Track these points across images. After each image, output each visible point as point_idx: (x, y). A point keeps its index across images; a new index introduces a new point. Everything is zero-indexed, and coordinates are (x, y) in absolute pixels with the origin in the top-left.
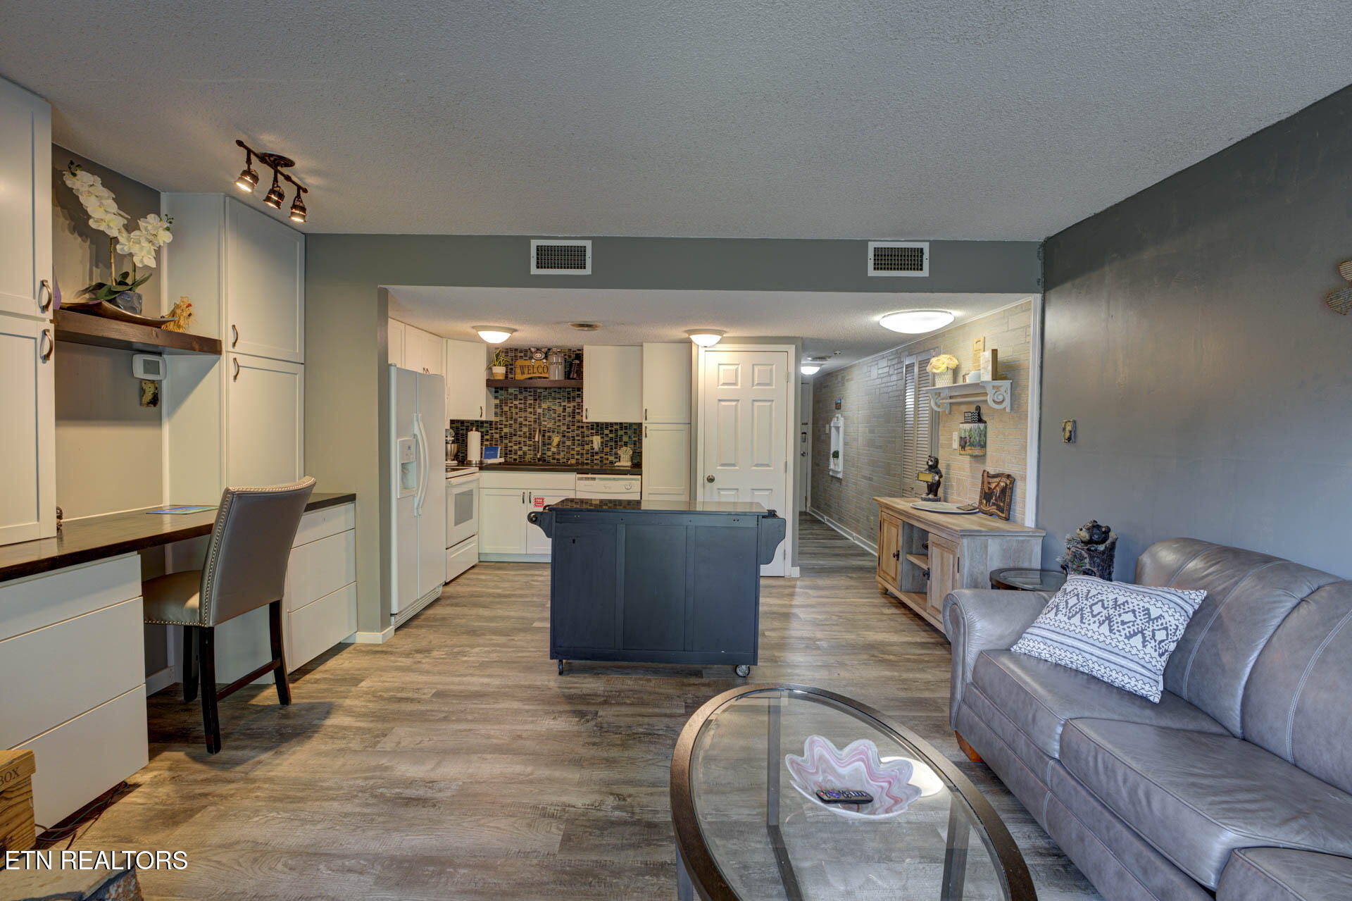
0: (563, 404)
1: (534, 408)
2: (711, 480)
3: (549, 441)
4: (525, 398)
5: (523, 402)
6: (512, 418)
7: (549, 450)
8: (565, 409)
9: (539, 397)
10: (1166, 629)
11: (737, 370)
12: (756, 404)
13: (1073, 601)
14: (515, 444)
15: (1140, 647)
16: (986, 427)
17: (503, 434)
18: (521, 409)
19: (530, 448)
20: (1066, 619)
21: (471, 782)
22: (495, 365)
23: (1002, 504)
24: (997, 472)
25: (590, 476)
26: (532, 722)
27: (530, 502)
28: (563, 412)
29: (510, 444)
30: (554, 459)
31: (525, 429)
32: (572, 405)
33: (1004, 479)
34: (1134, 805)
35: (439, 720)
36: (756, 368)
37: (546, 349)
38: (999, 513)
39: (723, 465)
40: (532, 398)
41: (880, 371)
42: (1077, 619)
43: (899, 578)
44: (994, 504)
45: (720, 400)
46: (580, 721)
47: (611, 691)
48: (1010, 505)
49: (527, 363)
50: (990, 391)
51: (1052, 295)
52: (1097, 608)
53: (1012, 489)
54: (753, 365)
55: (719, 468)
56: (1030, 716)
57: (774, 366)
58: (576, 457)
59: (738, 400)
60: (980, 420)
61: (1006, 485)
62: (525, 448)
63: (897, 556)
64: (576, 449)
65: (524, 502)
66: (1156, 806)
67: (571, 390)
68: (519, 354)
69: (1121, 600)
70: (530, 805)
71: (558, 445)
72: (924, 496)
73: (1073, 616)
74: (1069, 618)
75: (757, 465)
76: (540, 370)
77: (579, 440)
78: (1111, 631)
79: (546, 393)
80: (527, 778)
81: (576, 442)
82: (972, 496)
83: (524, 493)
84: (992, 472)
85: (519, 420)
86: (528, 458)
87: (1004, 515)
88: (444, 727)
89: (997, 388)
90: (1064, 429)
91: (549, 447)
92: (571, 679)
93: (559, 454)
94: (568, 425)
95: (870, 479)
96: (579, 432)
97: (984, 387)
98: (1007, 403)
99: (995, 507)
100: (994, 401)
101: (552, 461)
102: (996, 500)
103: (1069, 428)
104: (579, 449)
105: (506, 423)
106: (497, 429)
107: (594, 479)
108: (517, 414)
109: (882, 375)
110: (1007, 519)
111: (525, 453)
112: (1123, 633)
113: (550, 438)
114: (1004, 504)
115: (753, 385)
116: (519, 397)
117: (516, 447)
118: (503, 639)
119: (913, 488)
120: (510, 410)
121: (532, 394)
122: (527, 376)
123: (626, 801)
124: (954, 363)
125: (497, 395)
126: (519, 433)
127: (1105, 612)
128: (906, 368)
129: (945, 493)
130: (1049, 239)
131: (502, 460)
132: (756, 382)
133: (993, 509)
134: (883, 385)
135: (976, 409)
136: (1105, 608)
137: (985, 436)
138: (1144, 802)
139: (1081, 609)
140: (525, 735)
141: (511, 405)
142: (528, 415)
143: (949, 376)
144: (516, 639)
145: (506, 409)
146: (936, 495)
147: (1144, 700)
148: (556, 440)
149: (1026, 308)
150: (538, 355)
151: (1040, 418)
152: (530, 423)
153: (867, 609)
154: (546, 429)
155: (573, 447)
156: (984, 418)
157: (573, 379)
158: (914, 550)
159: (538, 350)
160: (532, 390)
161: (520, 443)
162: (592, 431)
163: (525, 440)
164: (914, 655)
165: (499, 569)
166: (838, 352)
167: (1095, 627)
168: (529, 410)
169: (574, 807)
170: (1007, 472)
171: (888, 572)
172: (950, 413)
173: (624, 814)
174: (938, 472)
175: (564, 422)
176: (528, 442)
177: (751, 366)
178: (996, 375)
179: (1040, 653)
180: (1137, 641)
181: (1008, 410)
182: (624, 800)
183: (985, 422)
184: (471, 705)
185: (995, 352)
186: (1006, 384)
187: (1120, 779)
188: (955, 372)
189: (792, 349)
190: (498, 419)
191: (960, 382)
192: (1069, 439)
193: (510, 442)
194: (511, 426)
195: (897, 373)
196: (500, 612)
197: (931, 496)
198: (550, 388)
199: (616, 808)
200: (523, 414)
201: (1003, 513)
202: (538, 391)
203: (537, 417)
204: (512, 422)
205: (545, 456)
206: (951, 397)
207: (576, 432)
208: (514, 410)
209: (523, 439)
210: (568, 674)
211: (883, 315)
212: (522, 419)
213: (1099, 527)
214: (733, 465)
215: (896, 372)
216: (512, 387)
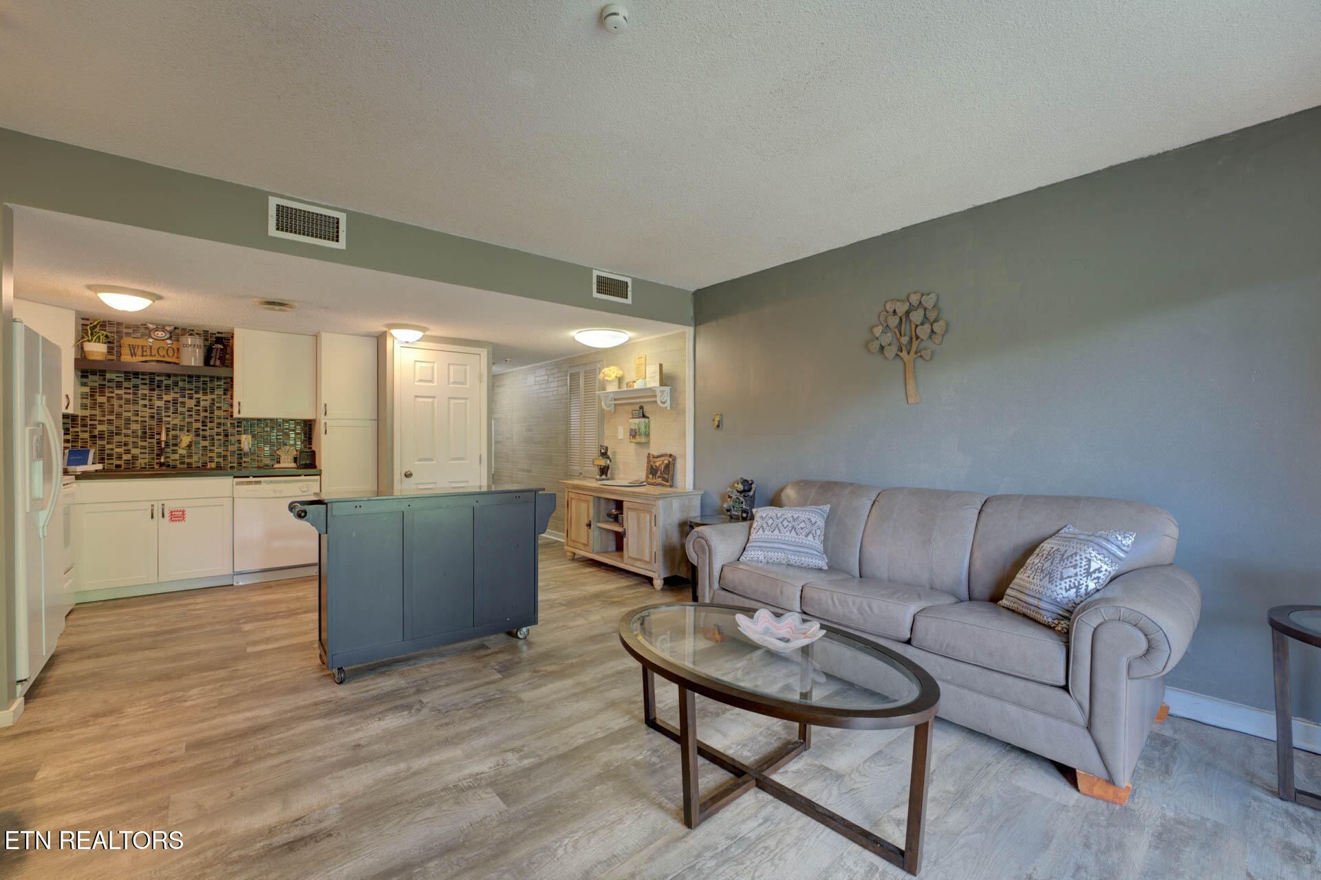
0: (195, 396)
1: (150, 400)
2: (408, 475)
3: (174, 442)
4: (136, 387)
5: (131, 391)
6: (112, 412)
7: (174, 452)
8: (199, 402)
9: (159, 387)
10: (819, 528)
11: (433, 368)
12: (452, 401)
13: (770, 522)
14: (118, 446)
15: (813, 540)
16: (649, 422)
17: (96, 433)
18: (128, 401)
19: (143, 451)
20: (770, 533)
21: (349, 800)
22: (89, 341)
23: (666, 476)
24: (660, 454)
25: (251, 479)
26: (357, 730)
27: (163, 516)
28: (195, 406)
29: (110, 446)
30: (183, 463)
31: (134, 426)
32: (209, 397)
33: (667, 458)
34: (862, 614)
35: (230, 768)
36: (452, 368)
37: (172, 328)
38: (664, 482)
39: (420, 460)
40: (147, 387)
41: (538, 379)
42: (776, 532)
43: (591, 542)
44: (659, 477)
45: (416, 397)
46: (410, 712)
47: (415, 681)
48: (673, 476)
49: (140, 342)
50: (658, 394)
51: (701, 328)
52: (785, 523)
53: (674, 464)
54: (449, 364)
55: (416, 463)
56: (778, 592)
57: (468, 367)
58: (216, 460)
59: (434, 397)
60: (644, 416)
61: (669, 462)
62: (135, 451)
63: (589, 525)
64: (216, 450)
65: (152, 517)
66: (876, 610)
67: (208, 379)
68: (125, 330)
69: (795, 516)
70: (439, 789)
71: (189, 446)
72: (598, 477)
73: (774, 530)
74: (772, 532)
75: (454, 459)
76: (162, 353)
77: (220, 440)
78: (797, 534)
79: (170, 382)
80: (409, 773)
81: (216, 443)
82: (641, 474)
83: (152, 506)
84: (656, 454)
85: (125, 414)
86: (141, 462)
87: (669, 484)
88: (248, 771)
89: (662, 392)
90: (714, 420)
91: (175, 448)
92: (358, 684)
93: (190, 456)
94: (203, 422)
95: (529, 471)
96: (220, 430)
97: (654, 391)
98: (668, 403)
99: (661, 479)
100: (662, 402)
101: (179, 466)
102: (661, 474)
103: (717, 419)
104: (220, 450)
105: (102, 419)
106: (85, 426)
107: (259, 482)
108: (121, 406)
109: (540, 382)
110: (671, 486)
111: (135, 458)
112: (803, 534)
113: (175, 437)
114: (668, 476)
115: (449, 384)
116: (125, 384)
117: (121, 450)
118: (222, 673)
119: (581, 473)
120: (108, 401)
121: (147, 382)
122: (139, 359)
123: (523, 750)
124: (620, 373)
125: (85, 380)
126: (124, 431)
127: (790, 525)
128: (570, 376)
129: (612, 474)
130: (698, 290)
131: (100, 467)
132: (452, 380)
133: (659, 480)
134: (542, 390)
135: (640, 408)
136: (790, 522)
137: (649, 428)
138: (868, 610)
139: (777, 525)
140: (362, 742)
141: (111, 395)
142: (140, 408)
143: (616, 383)
144: (240, 668)
145: (100, 399)
146: (607, 476)
147: (820, 570)
148: (186, 439)
149: (682, 336)
150: (160, 334)
151: (695, 413)
152: (142, 419)
153: (570, 572)
154: (171, 426)
155: (212, 448)
156: (646, 415)
157: (214, 366)
158: (601, 520)
159: (162, 328)
160: (147, 377)
161: (126, 445)
162: (239, 429)
163: (135, 440)
164: (629, 594)
165: (121, 607)
166: (509, 360)
167: (788, 534)
168: (141, 402)
169: (483, 773)
170: (669, 452)
171: (578, 540)
172: (615, 412)
173: (532, 760)
174: (608, 458)
175: (198, 417)
176: (140, 444)
177: (447, 365)
178: (662, 384)
179: (758, 558)
180: (810, 537)
181: (669, 408)
182: (521, 751)
183: (648, 418)
184: (259, 741)
185: (661, 366)
186: (667, 389)
187: (851, 604)
188: (620, 380)
189: (484, 353)
190: (87, 413)
191: (624, 388)
192: (718, 426)
193: (108, 443)
194: (110, 422)
195: (558, 381)
196: (184, 649)
197: (604, 477)
198: (176, 375)
199: (521, 758)
200: (131, 407)
201: (667, 481)
202: (157, 378)
203: (155, 411)
204: (113, 417)
205: (168, 460)
206: (615, 400)
207: (216, 430)
208: (115, 402)
209: (131, 440)
210: (350, 681)
211: (578, 331)
212: (129, 414)
213: (746, 481)
214: (431, 460)
215: (555, 380)
216: (112, 372)
